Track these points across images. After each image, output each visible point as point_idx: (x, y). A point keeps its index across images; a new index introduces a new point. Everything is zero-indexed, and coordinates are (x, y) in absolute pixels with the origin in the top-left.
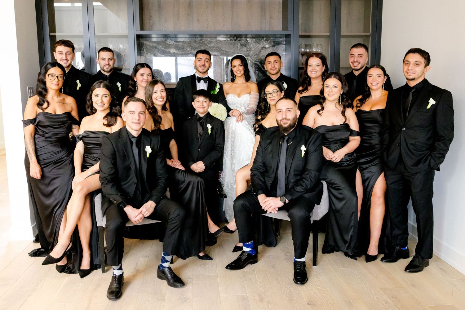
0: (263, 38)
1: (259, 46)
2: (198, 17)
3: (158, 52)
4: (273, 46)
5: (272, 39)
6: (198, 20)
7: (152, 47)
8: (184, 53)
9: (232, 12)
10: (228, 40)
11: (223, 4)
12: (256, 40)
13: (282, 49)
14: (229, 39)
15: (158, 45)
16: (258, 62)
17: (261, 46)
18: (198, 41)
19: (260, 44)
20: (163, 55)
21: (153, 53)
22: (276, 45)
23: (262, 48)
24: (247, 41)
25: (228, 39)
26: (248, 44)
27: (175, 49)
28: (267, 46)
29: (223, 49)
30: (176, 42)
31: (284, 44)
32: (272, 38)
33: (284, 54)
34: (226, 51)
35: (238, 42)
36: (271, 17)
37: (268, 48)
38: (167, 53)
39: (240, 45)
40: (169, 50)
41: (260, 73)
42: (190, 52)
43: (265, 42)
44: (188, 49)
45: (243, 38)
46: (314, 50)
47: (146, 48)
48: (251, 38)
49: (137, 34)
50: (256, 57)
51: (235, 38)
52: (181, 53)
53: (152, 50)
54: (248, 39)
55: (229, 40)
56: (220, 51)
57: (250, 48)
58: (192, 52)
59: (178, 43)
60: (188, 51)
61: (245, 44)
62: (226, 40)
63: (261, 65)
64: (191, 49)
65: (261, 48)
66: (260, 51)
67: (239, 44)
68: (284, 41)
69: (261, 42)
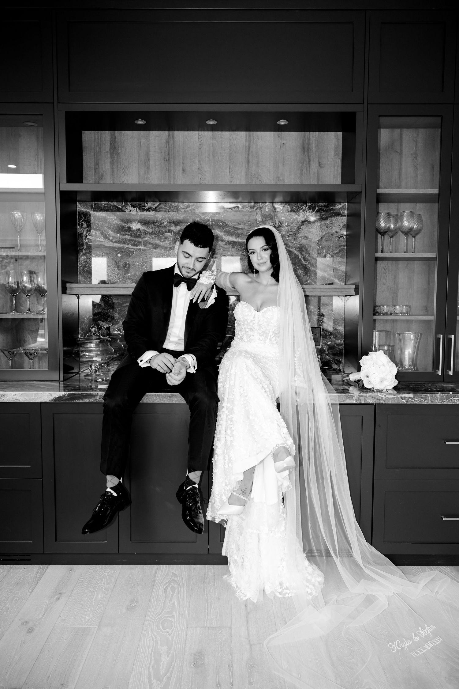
0: (305, 202)
1: (296, 219)
2: (183, 164)
3: (109, 228)
4: (321, 219)
5: (322, 206)
6: (183, 170)
7: (98, 218)
8: (157, 230)
9: (247, 156)
10: (238, 207)
11: (230, 140)
12: (292, 208)
13: (342, 225)
14: (240, 205)
15: (110, 216)
16: (295, 247)
17: (301, 216)
18: (183, 209)
19: (299, 215)
20: (118, 233)
21: (100, 230)
22: (329, 217)
23: (303, 222)
24: (275, 209)
25: (238, 205)
26: (276, 215)
27: (140, 223)
28: (312, 219)
29: (230, 224)
30: (143, 209)
31: (345, 216)
32: (321, 204)
33: (345, 233)
34: (234, 227)
35: (258, 210)
36: (320, 164)
37: (314, 222)
38: (126, 231)
39: (262, 215)
40: (130, 225)
41: (298, 269)
42: (167, 228)
43: (308, 211)
44: (164, 223)
45: (267, 204)
46: (406, 224)
47: (88, 219)
48: (281, 202)
49: (60, 190)
50: (290, 238)
51: (252, 204)
52: (150, 230)
53: (98, 224)
54: (276, 206)
55: (240, 207)
56: (223, 228)
57: (280, 222)
58: (171, 228)
59: (145, 213)
60: (165, 226)
61: (271, 215)
62: (234, 208)
63: (301, 254)
64: (170, 222)
65: (300, 223)
66: (299, 228)
67: (260, 215)
68: (344, 210)
69: (301, 211)
